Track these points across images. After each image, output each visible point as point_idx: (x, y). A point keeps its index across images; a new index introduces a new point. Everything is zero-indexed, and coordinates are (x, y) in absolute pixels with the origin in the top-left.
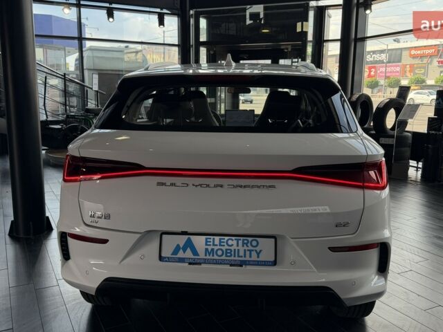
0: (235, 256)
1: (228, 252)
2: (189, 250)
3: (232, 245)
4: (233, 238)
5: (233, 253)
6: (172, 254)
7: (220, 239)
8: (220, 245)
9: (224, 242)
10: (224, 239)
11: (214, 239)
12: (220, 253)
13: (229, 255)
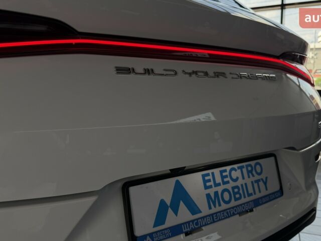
0: (245, 197)
1: (236, 193)
2: (182, 206)
3: (237, 178)
4: (235, 166)
5: (241, 192)
6: (155, 226)
7: (221, 172)
8: (224, 183)
9: (226, 176)
10: (225, 171)
11: (213, 174)
12: (226, 196)
13: (237, 196)
